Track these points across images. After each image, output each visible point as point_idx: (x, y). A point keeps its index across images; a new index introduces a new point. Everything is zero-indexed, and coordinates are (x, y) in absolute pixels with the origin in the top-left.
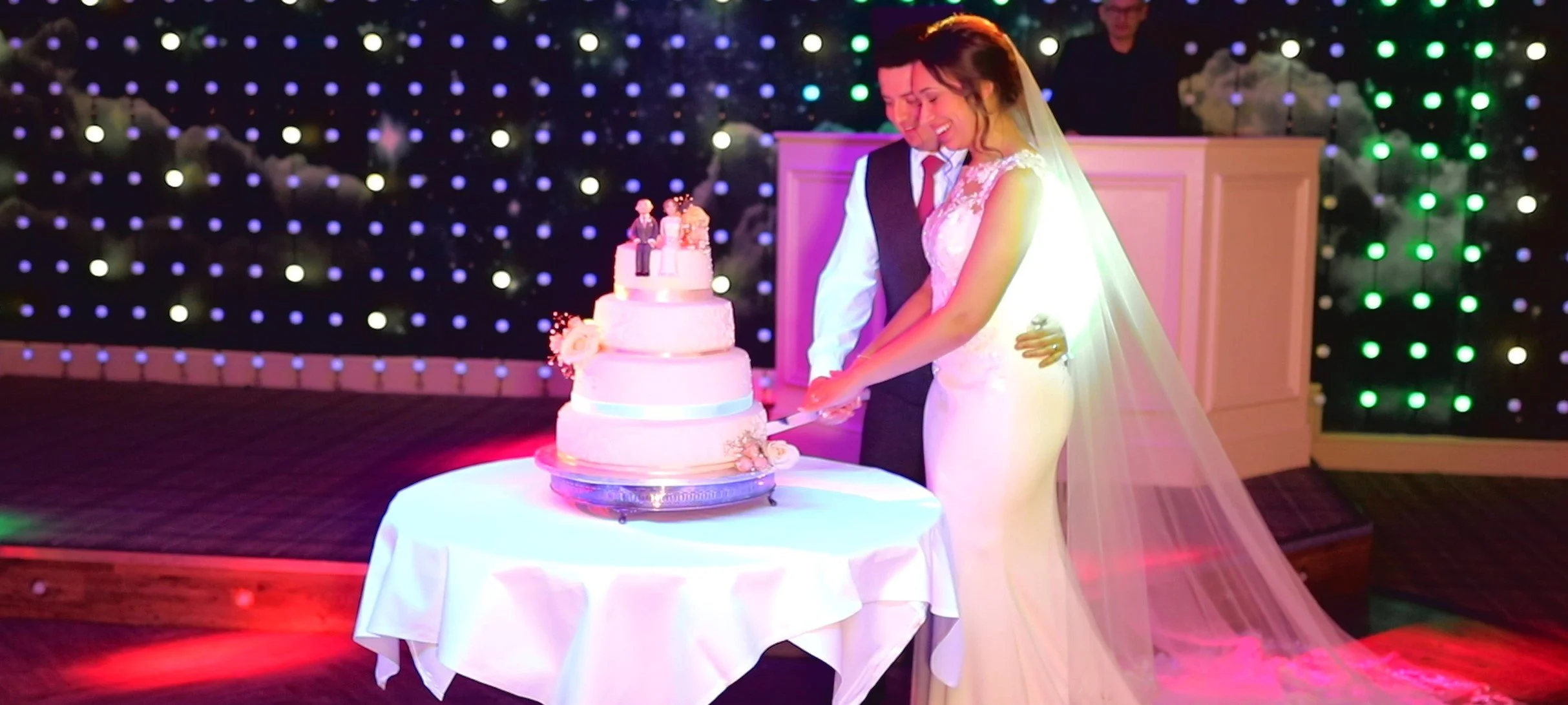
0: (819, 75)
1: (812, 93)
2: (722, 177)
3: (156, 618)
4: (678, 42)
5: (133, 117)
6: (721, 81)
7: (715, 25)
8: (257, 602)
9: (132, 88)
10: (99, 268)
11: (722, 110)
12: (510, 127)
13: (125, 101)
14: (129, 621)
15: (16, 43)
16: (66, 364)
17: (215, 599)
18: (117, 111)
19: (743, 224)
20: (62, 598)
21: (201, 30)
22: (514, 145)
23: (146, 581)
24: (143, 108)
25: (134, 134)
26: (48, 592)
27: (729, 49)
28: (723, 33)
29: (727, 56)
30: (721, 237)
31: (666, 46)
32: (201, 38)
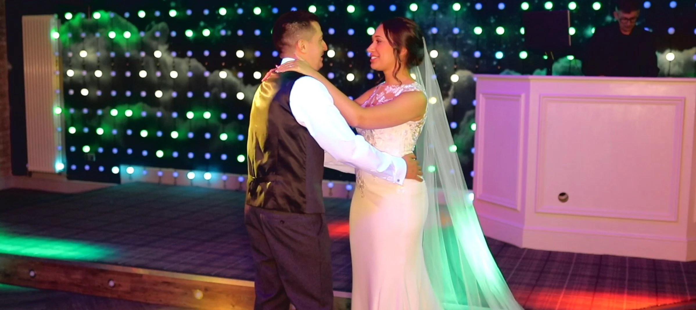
0: (504, 46)
1: (499, 55)
2: (454, 97)
3: (161, 301)
4: (434, 30)
5: (190, 66)
6: (455, 50)
7: (453, 22)
8: (205, 296)
9: (190, 53)
10: (175, 135)
11: (456, 64)
12: (356, 71)
13: (187, 59)
14: (148, 302)
15: (142, 34)
16: (160, 177)
17: (186, 294)
18: (184, 63)
19: (465, 119)
20: (121, 289)
21: (220, 27)
22: (357, 80)
23: (156, 284)
24: (195, 63)
25: (190, 74)
26: (115, 286)
27: (459, 34)
28: (456, 26)
29: (458, 37)
30: (454, 125)
31: (430, 33)
32: (219, 31)
